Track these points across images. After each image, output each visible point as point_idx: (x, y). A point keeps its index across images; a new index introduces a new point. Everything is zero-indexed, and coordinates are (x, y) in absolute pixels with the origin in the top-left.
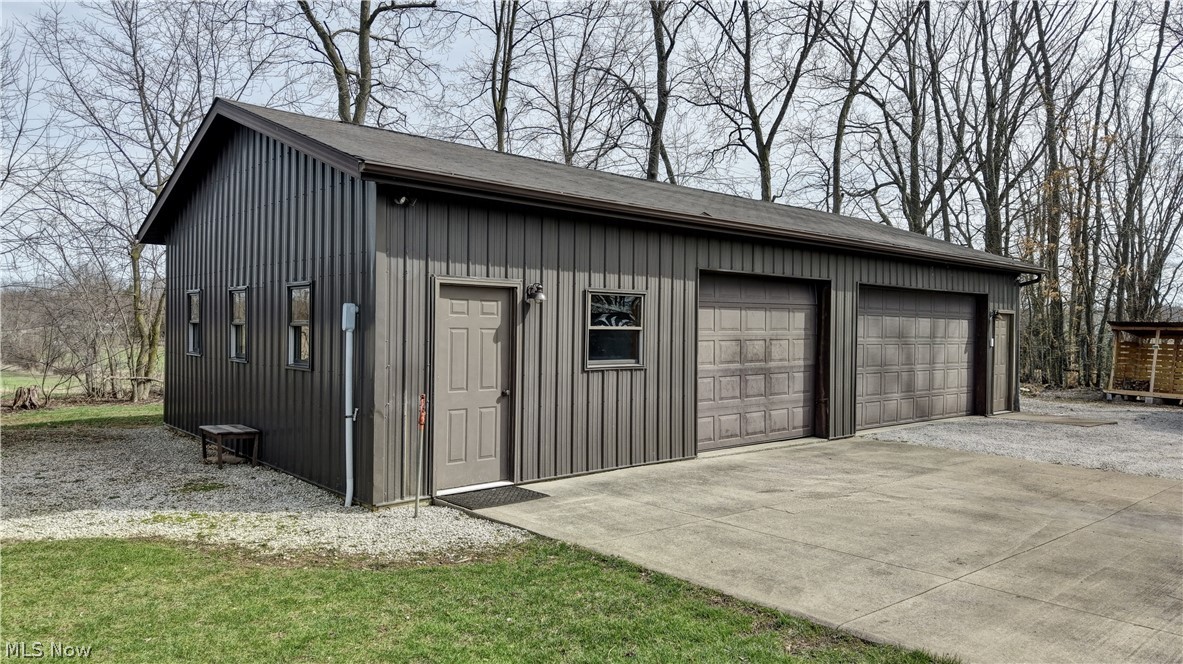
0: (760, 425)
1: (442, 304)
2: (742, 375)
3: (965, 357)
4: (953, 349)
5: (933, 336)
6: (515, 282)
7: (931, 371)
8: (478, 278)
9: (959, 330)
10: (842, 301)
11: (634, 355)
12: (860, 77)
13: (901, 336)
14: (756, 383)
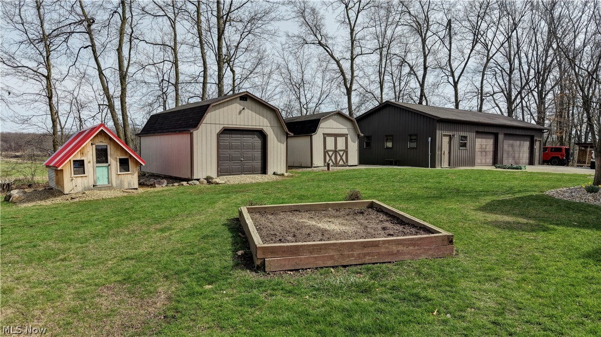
0: (484, 162)
1: (443, 138)
2: (481, 152)
3: (528, 151)
4: (525, 148)
5: (520, 145)
6: (451, 134)
7: (519, 154)
8: (447, 134)
9: (527, 144)
10: (501, 137)
11: (466, 147)
12: (491, 55)
13: (512, 146)
14: (484, 153)
